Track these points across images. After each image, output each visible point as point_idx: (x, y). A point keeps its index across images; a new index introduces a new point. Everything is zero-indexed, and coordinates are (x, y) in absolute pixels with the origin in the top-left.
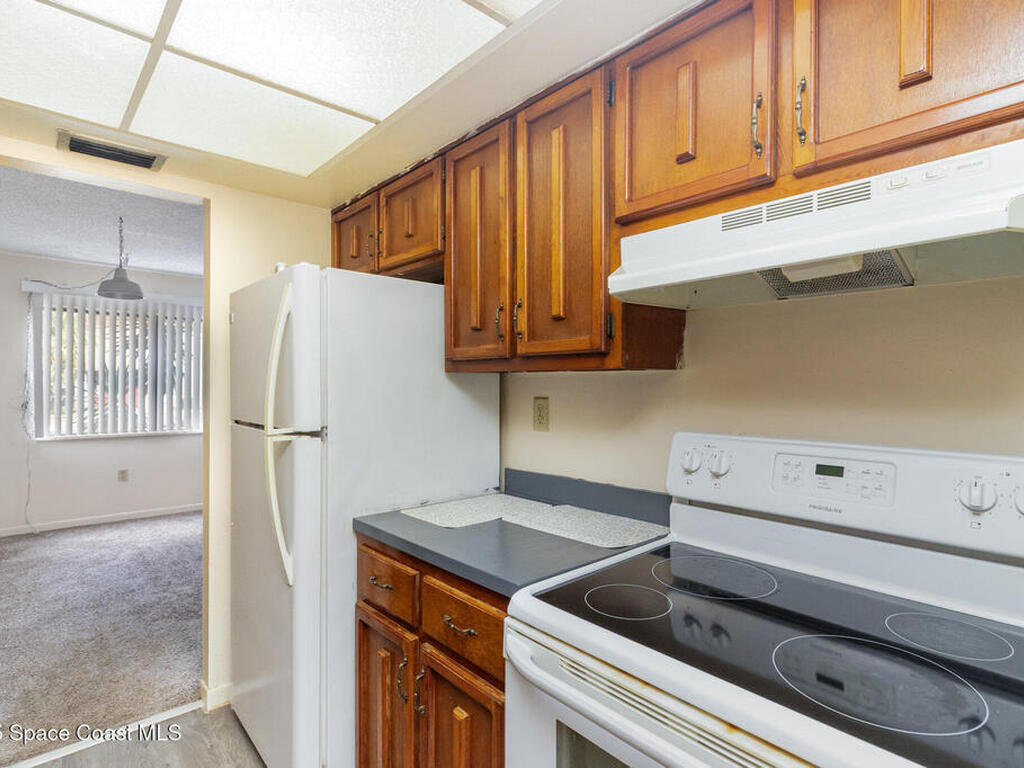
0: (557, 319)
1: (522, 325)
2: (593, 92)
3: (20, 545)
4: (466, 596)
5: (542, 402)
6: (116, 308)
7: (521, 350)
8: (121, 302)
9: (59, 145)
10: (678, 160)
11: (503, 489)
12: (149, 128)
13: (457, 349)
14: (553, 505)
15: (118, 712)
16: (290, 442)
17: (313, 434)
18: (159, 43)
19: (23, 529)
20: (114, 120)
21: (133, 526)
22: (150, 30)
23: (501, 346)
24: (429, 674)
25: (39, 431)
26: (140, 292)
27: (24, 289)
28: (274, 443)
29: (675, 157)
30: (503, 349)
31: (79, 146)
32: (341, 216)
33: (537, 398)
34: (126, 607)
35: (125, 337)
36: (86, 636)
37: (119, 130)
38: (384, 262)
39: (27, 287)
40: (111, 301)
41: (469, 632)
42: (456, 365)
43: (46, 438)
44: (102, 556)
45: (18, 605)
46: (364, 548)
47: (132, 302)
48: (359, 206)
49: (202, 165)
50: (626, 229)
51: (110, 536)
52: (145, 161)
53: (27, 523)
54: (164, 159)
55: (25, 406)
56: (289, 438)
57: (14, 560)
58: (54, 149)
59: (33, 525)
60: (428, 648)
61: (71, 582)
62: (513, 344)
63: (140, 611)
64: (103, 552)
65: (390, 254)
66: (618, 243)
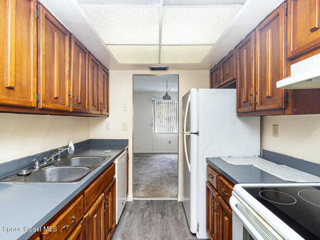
0: (268, 97)
1: (258, 100)
2: (280, 14)
3: (151, 155)
4: (228, 184)
5: (275, 126)
6: (168, 102)
7: (257, 108)
8: (167, 100)
9: (150, 70)
10: (311, 31)
11: (262, 157)
12: (164, 62)
13: (240, 109)
14: (278, 164)
15: (161, 194)
16: (190, 135)
17: (195, 133)
18: (160, 45)
19: (152, 152)
20: (157, 62)
21: (171, 155)
22: (158, 43)
23: (251, 108)
24: (220, 205)
25: (154, 131)
26: (171, 98)
27: (152, 99)
28: (186, 135)
29: (310, 30)
30: (252, 108)
31: (153, 69)
32: (212, 71)
33: (274, 125)
34: (167, 173)
35: (172, 108)
36: (159, 177)
37: (158, 64)
38: (221, 84)
39: (153, 99)
40: (165, 100)
41: (227, 194)
42: (240, 114)
43: (155, 132)
44: (164, 160)
45: (149, 168)
46: (208, 166)
47: (169, 100)
48: (216, 68)
49: (176, 66)
50: (292, 61)
51: (167, 156)
52: (165, 69)
53: (153, 151)
54: (168, 67)
55: (152, 125)
56: (190, 134)
57: (150, 158)
58: (149, 71)
59: (154, 151)
60: (220, 197)
61: (158, 165)
62: (255, 107)
63: (169, 174)
64: (165, 159)
65: (223, 81)
66: (290, 67)
